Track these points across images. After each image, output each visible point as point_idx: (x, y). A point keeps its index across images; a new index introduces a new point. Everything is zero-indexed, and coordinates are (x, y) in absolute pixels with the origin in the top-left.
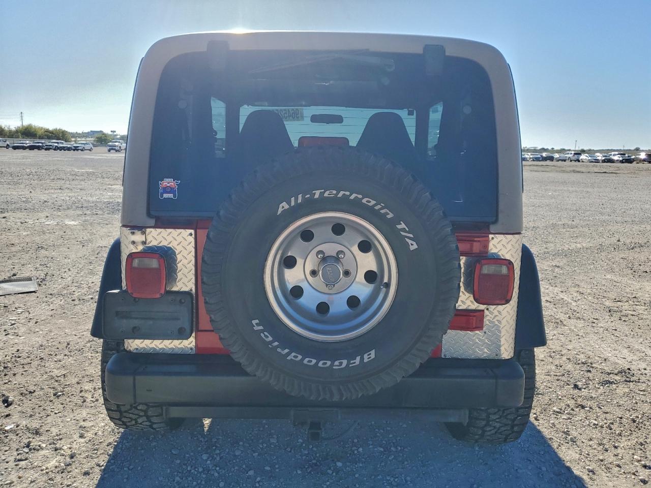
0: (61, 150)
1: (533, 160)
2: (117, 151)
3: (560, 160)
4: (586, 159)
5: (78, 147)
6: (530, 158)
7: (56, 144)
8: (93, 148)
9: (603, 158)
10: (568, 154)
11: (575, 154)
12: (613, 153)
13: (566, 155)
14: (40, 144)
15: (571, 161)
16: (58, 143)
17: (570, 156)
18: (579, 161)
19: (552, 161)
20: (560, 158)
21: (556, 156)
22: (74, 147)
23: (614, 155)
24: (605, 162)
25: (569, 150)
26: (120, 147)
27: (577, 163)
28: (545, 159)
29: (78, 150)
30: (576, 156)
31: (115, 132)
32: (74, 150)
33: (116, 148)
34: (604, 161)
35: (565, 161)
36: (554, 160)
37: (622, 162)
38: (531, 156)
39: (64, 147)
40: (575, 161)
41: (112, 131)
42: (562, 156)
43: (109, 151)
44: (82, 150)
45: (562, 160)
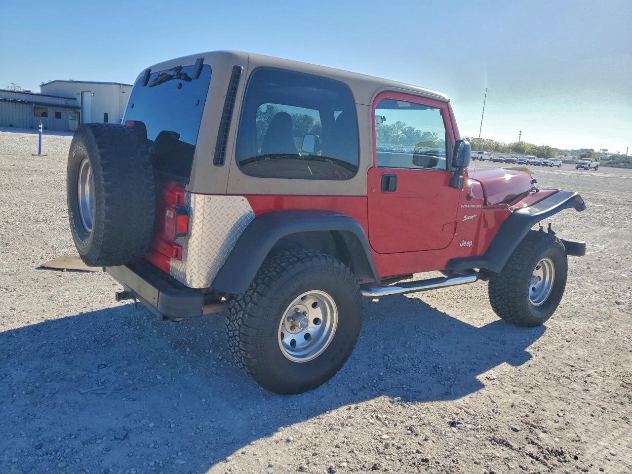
0: (531, 165)
2: (586, 169)
5: (547, 162)
7: (528, 159)
8: (562, 164)
14: (515, 159)
16: (530, 158)
22: (544, 162)
26: (589, 165)
29: (547, 165)
31: (607, 150)
32: (543, 165)
33: (585, 166)
39: (535, 162)
41: (603, 150)
43: (577, 168)
44: (551, 166)
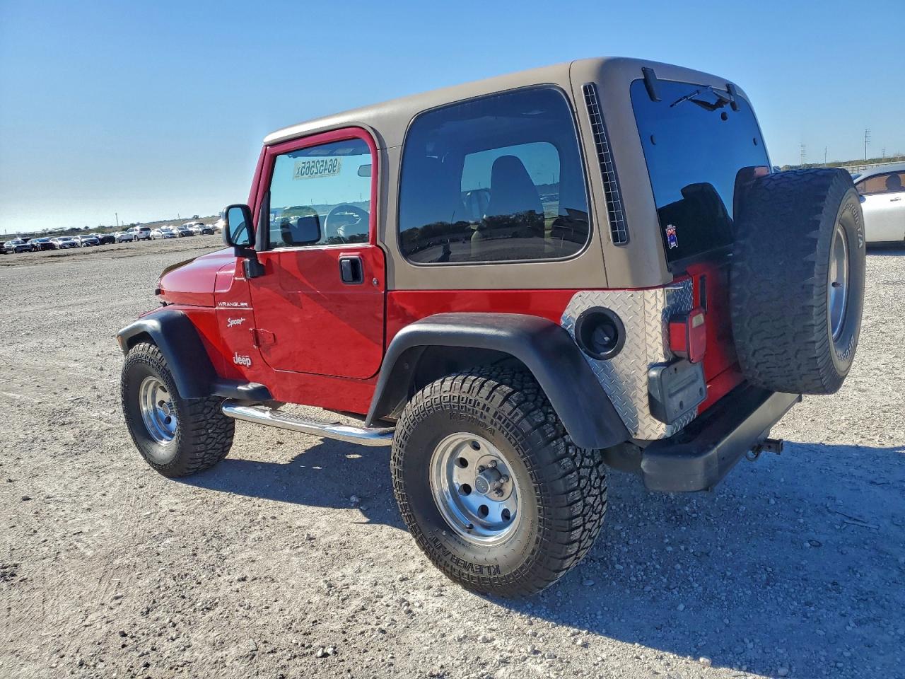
1: (88, 245)
3: (123, 240)
4: (158, 236)
6: (82, 243)
9: (180, 231)
10: (132, 230)
11: (142, 230)
12: (188, 224)
13: (130, 233)
15: (139, 240)
17: (135, 233)
18: (149, 239)
19: (113, 243)
20: (123, 238)
21: (117, 235)
23: (191, 226)
24: (184, 236)
25: (133, 225)
27: (147, 242)
28: (103, 241)
30: (144, 232)
34: (182, 235)
35: (131, 240)
36: (116, 242)
37: (202, 233)
38: (83, 240)
40: (144, 239)
42: (126, 235)
45: (126, 241)
